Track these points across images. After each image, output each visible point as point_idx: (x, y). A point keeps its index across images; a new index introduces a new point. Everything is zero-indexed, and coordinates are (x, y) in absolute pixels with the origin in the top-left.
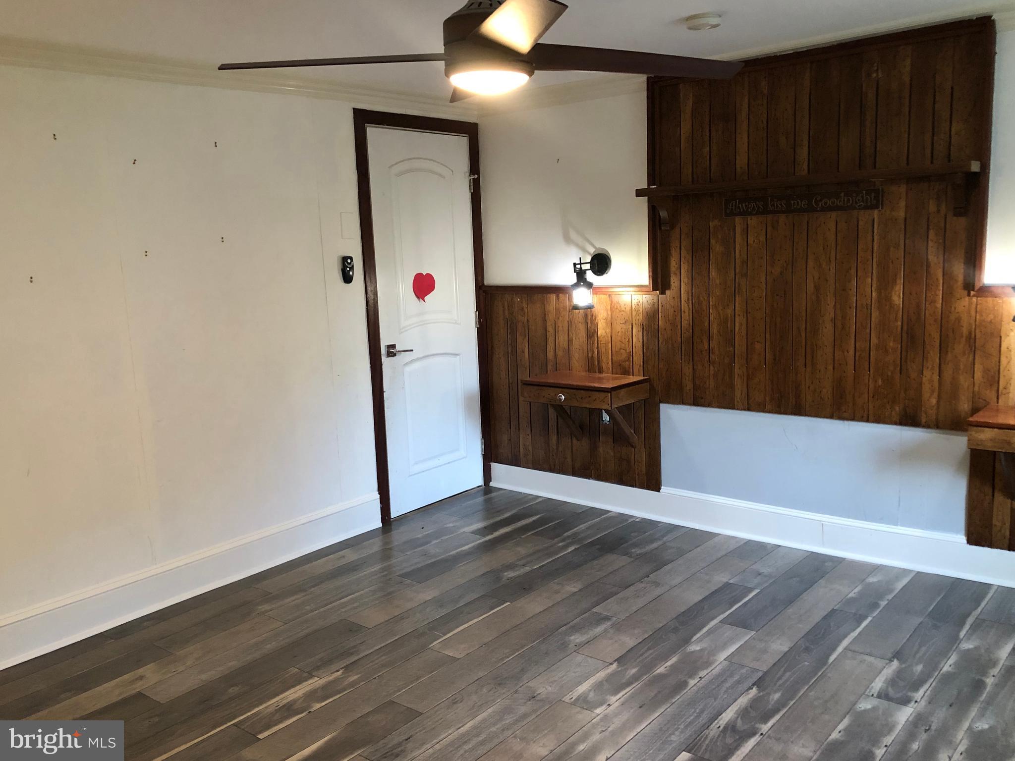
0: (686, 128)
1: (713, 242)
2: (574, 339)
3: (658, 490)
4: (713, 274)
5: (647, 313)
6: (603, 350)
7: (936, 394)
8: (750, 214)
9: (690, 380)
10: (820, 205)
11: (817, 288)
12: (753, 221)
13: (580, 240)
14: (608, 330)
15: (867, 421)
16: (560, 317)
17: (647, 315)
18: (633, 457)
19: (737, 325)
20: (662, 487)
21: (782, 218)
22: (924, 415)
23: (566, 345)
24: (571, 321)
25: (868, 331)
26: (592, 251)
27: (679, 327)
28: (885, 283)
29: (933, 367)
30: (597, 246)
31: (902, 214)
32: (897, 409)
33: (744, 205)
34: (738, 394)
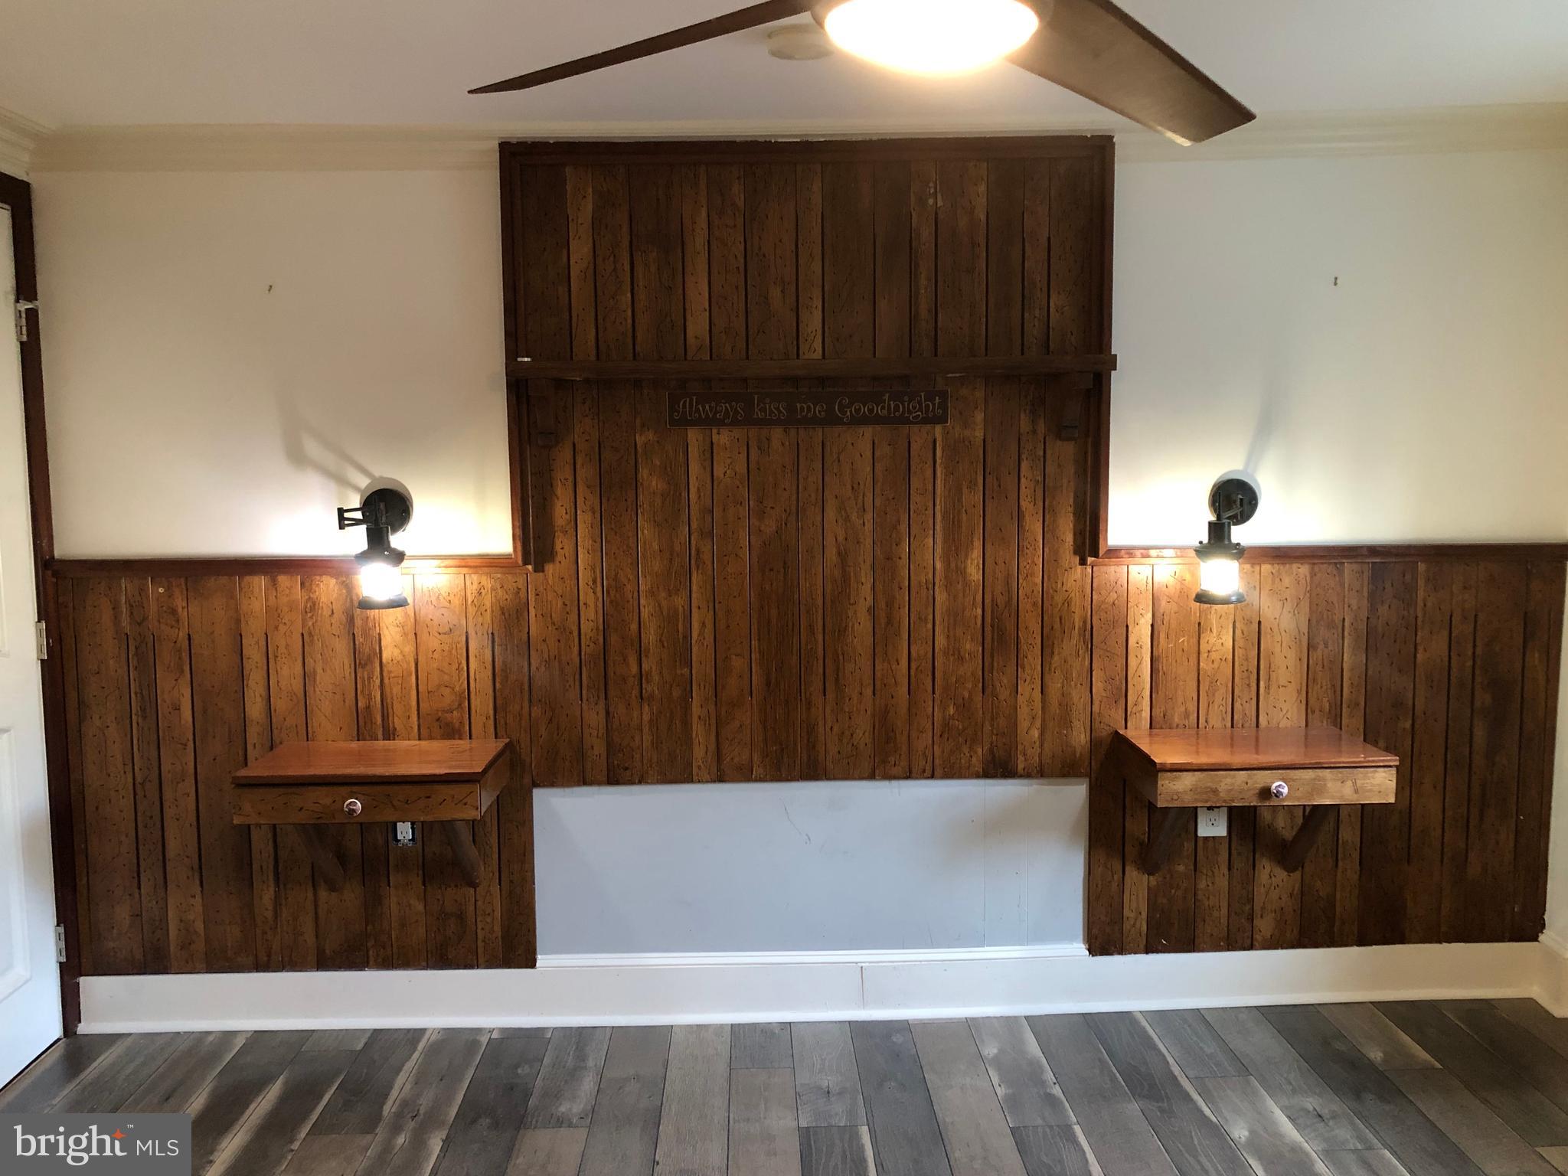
0: (580, 251)
1: (644, 473)
2: (319, 671)
3: (531, 963)
4: (646, 531)
5: (502, 609)
6: (396, 690)
7: (1038, 723)
8: (721, 423)
9: (600, 735)
10: (848, 413)
11: (843, 555)
12: (723, 437)
13: (330, 460)
14: (409, 649)
15: (932, 777)
16: (281, 627)
17: (503, 614)
18: (472, 908)
19: (696, 625)
20: (539, 957)
21: (777, 433)
22: (1021, 758)
23: (297, 685)
24: (310, 634)
25: (930, 626)
26: (364, 482)
27: (576, 633)
28: (955, 548)
29: (1033, 678)
30: (377, 474)
31: (979, 434)
32: (980, 751)
33: (707, 407)
34: (699, 752)
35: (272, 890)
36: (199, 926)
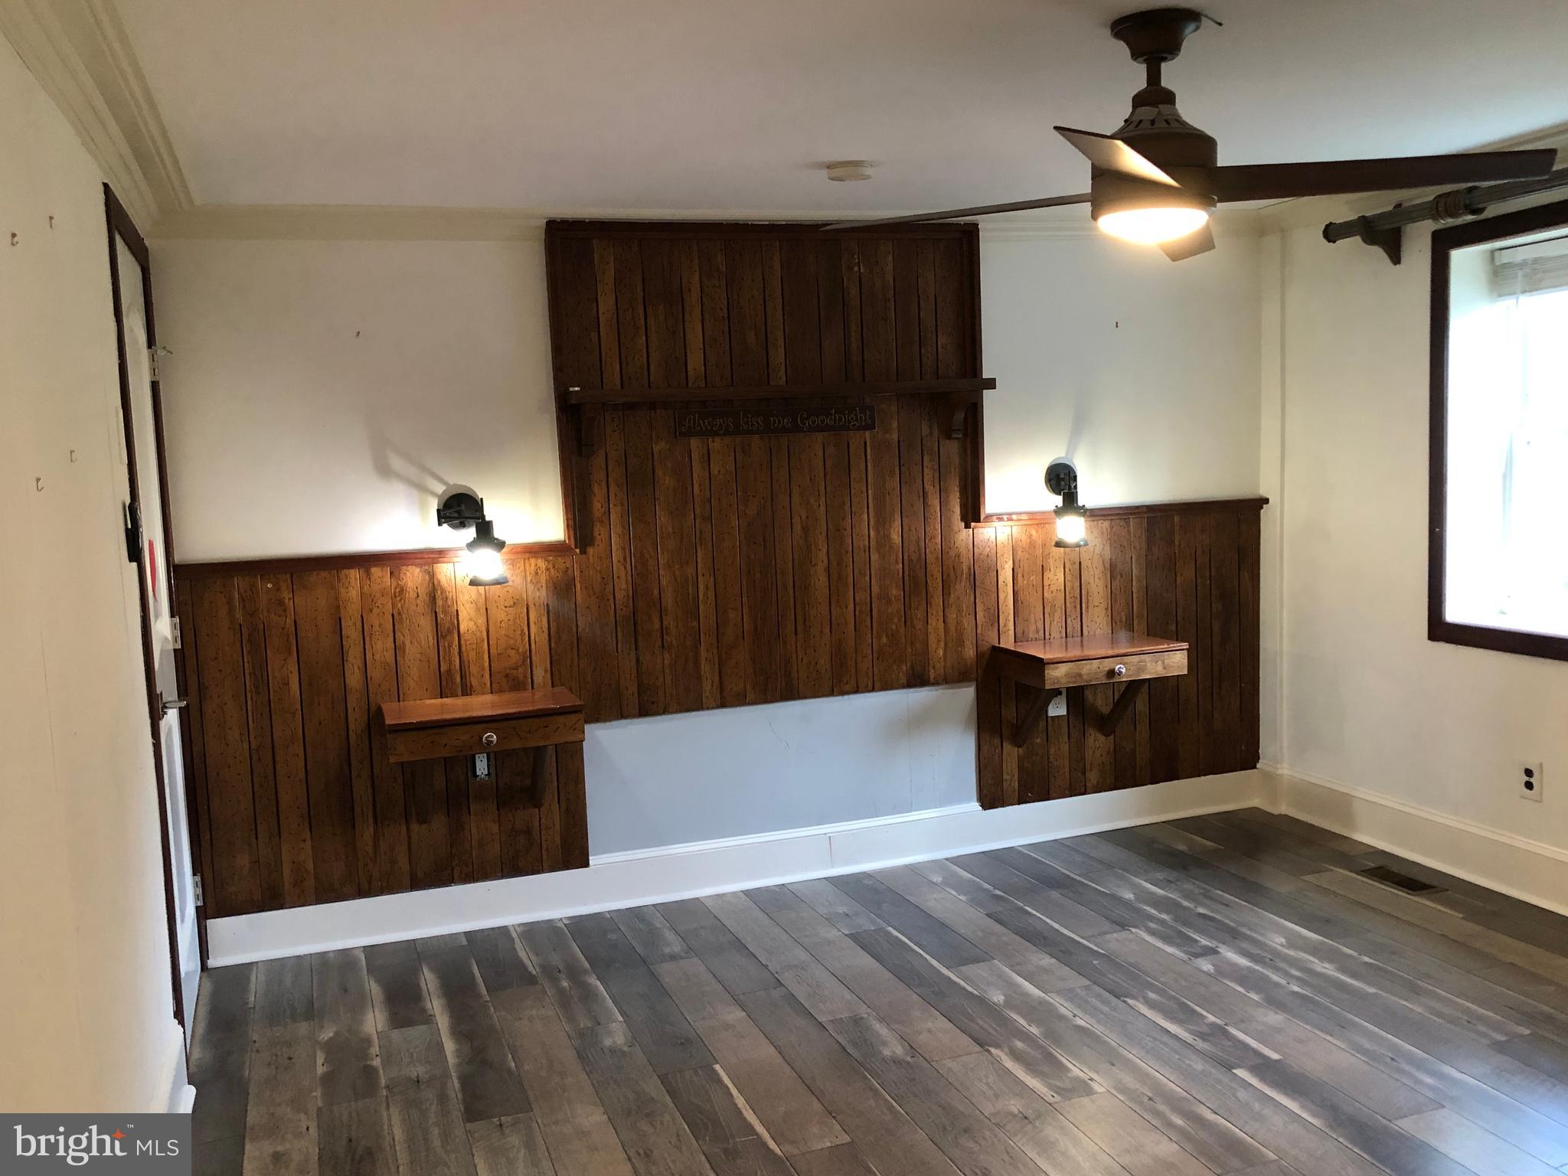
0: (606, 305)
1: (659, 473)
2: (408, 643)
3: (585, 864)
4: (662, 517)
5: (554, 584)
6: (472, 655)
7: (942, 644)
8: (714, 434)
9: (633, 678)
10: (807, 424)
11: (805, 530)
12: (716, 444)
13: (411, 471)
14: (482, 621)
15: (873, 690)
16: (375, 610)
17: (555, 588)
18: (536, 824)
19: (701, 588)
20: (590, 858)
21: (755, 440)
22: (932, 671)
23: (389, 656)
24: (399, 614)
25: (868, 578)
26: (440, 489)
27: (612, 600)
28: (882, 522)
29: (937, 612)
30: (451, 482)
31: (895, 436)
32: (904, 667)
33: (706, 421)
34: (707, 686)
35: (371, 829)
36: (310, 866)
